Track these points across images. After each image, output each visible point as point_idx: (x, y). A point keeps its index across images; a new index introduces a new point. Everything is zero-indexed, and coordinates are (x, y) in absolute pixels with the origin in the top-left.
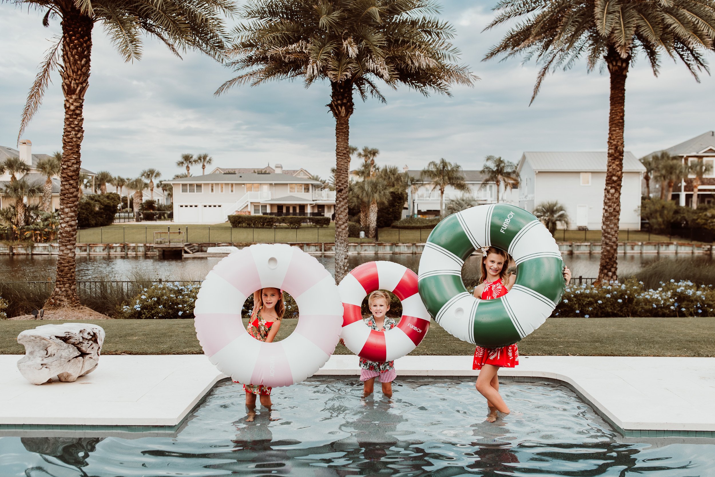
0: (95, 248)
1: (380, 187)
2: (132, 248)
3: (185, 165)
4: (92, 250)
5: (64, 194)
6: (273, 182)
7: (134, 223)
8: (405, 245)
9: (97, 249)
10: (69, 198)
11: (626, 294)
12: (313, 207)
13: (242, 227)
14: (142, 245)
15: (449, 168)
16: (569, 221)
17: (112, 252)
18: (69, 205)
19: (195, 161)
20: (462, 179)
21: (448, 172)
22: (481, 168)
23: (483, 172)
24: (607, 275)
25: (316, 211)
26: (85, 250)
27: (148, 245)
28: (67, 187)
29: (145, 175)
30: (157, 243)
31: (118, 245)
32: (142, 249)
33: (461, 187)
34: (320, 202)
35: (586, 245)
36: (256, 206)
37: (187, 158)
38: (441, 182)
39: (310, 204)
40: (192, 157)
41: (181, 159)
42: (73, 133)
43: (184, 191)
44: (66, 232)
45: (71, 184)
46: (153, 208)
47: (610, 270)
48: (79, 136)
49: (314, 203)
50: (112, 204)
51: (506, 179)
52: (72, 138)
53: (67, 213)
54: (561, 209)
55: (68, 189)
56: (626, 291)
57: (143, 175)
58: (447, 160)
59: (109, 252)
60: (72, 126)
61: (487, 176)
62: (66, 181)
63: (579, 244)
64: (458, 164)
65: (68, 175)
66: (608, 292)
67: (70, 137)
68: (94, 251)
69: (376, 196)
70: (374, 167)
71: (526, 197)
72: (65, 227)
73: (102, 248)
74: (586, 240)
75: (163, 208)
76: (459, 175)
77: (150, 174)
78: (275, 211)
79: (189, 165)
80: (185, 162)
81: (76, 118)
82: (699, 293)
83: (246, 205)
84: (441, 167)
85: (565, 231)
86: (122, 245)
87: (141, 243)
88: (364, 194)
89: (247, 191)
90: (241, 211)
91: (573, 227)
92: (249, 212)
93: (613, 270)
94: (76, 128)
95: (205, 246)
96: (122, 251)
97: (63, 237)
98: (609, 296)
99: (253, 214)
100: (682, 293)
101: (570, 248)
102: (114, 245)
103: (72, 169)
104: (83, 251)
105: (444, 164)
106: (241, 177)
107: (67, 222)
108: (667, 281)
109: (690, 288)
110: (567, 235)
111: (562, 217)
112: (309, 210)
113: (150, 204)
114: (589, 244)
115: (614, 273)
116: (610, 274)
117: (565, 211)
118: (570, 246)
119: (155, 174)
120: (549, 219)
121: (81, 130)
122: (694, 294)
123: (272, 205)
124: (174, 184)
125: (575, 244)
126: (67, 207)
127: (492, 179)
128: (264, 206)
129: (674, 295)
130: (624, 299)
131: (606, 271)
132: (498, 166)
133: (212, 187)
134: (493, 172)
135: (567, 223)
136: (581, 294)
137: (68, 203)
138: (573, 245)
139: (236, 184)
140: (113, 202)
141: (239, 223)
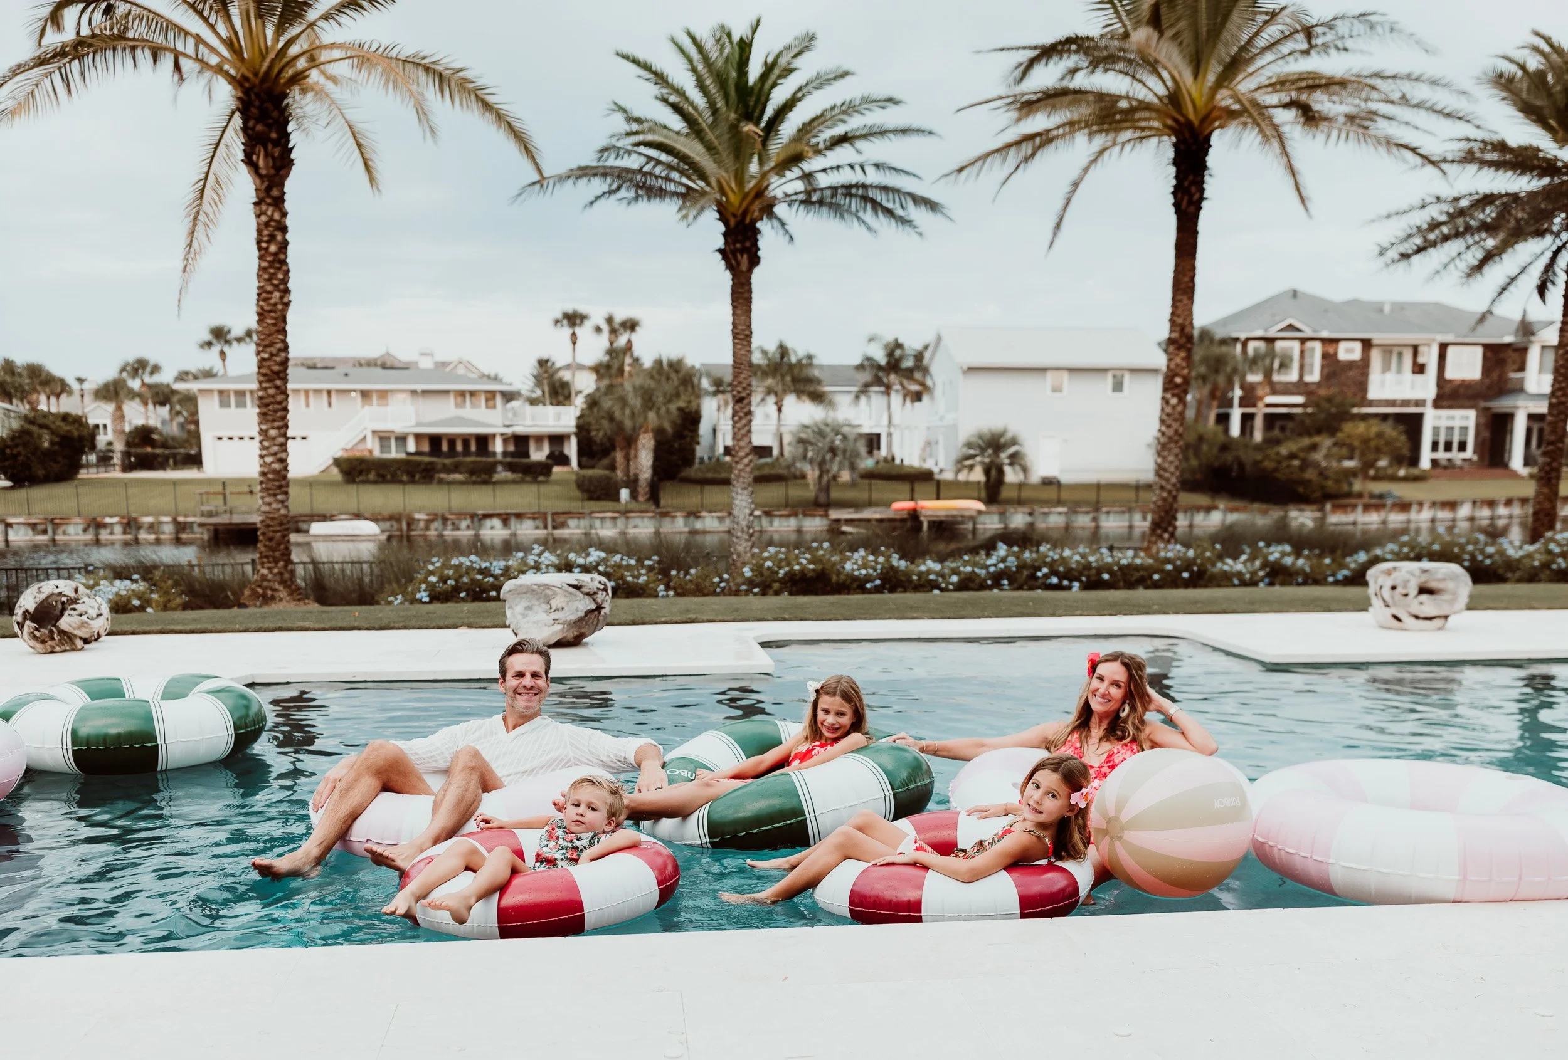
0: (64, 527)
1: (659, 399)
2: (146, 526)
3: (216, 349)
4: (60, 531)
5: (267, 405)
6: (419, 387)
7: (116, 474)
8: (714, 514)
9: (71, 529)
10: (276, 411)
11: (1195, 564)
12: (506, 440)
13: (367, 482)
14: (167, 519)
15: (793, 360)
16: (1029, 464)
17: (104, 535)
18: (277, 424)
19: (239, 340)
20: (819, 382)
21: (791, 366)
22: (857, 361)
23: (860, 367)
24: (1161, 537)
25: (511, 448)
26: (45, 532)
27: (181, 519)
28: (272, 391)
29: (128, 368)
30: (203, 515)
31: (115, 520)
32: (168, 529)
33: (818, 397)
34: (520, 429)
35: (1060, 513)
36: (383, 438)
37: (220, 334)
38: (779, 388)
39: (502, 434)
40: (229, 332)
41: (208, 337)
42: (277, 295)
43: (225, 404)
44: (274, 471)
45: (277, 387)
46: (153, 443)
47: (1166, 530)
48: (285, 300)
49: (509, 431)
50: (76, 434)
51: (905, 382)
52: (275, 305)
53: (274, 439)
54: (1014, 442)
55: (273, 396)
56: (1195, 559)
57: (123, 369)
58: (789, 344)
59: (97, 535)
60: (275, 282)
61: (866, 377)
62: (269, 381)
63: (1046, 510)
64: (812, 352)
65: (272, 371)
66: (1168, 561)
67: (272, 301)
68: (64, 533)
69: (652, 415)
70: (632, 356)
71: (942, 419)
72: (272, 463)
73: (81, 527)
74: (1059, 502)
75: (171, 442)
76: (816, 373)
77: (139, 367)
78: (426, 448)
79: (226, 349)
80: (214, 341)
81: (279, 269)
82: (1301, 562)
83: (361, 436)
84: (778, 356)
85: (1021, 486)
86: (125, 521)
87: (166, 515)
88: (628, 412)
89: (363, 406)
90: (352, 449)
91: (1035, 478)
92: (371, 452)
93: (1171, 529)
94: (282, 287)
95: (304, 521)
96: (125, 533)
97: (269, 480)
98: (1169, 567)
99: (377, 453)
100: (1277, 562)
101: (1028, 519)
102: (108, 520)
103: (278, 359)
104: (38, 534)
105: (783, 351)
106: (346, 375)
107: (275, 454)
108: (1253, 545)
109: (1288, 554)
110: (1025, 494)
111: (1015, 459)
112: (498, 447)
113: (143, 435)
114: (1064, 509)
115: (1172, 535)
116: (1166, 536)
117: (1020, 445)
118: (1031, 514)
119: (148, 369)
120: (992, 462)
121: (287, 291)
122: (1293, 564)
123: (418, 437)
124: (200, 391)
125: (1039, 510)
126: (273, 428)
127: (878, 381)
128: (402, 439)
129: (1264, 566)
130: (1192, 572)
131: (1159, 532)
132: (890, 354)
133: (307, 397)
134: (880, 368)
135: (1025, 470)
136: (1129, 566)
137: (274, 421)
138: (1036, 513)
139: (338, 391)
140: (77, 429)
141: (361, 473)
